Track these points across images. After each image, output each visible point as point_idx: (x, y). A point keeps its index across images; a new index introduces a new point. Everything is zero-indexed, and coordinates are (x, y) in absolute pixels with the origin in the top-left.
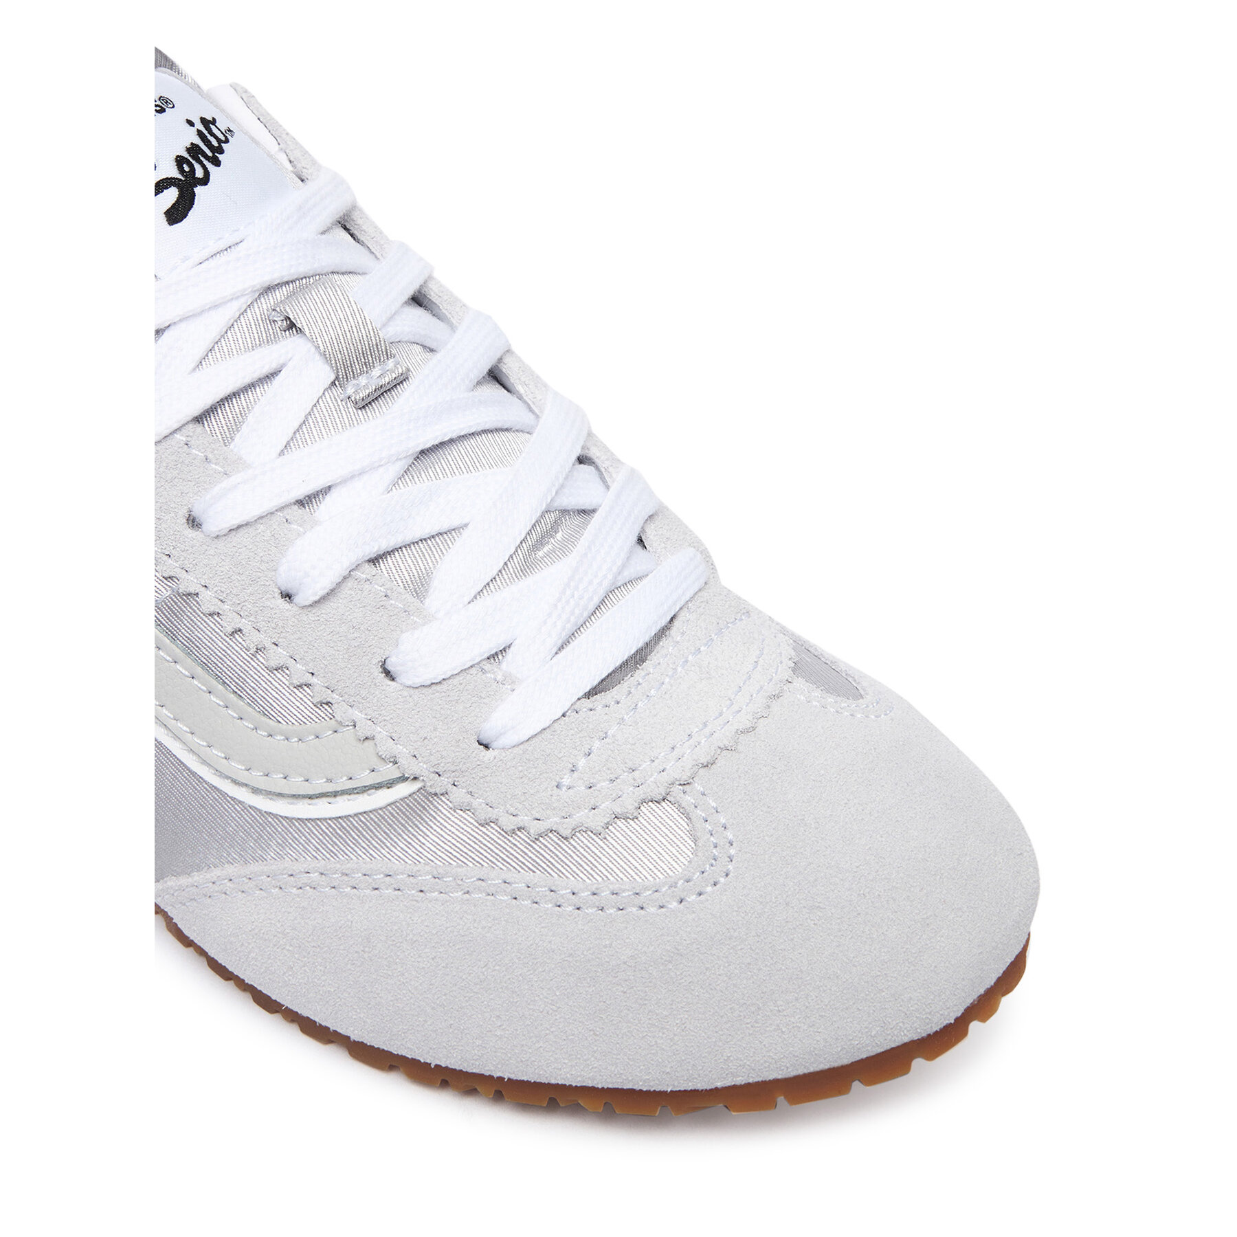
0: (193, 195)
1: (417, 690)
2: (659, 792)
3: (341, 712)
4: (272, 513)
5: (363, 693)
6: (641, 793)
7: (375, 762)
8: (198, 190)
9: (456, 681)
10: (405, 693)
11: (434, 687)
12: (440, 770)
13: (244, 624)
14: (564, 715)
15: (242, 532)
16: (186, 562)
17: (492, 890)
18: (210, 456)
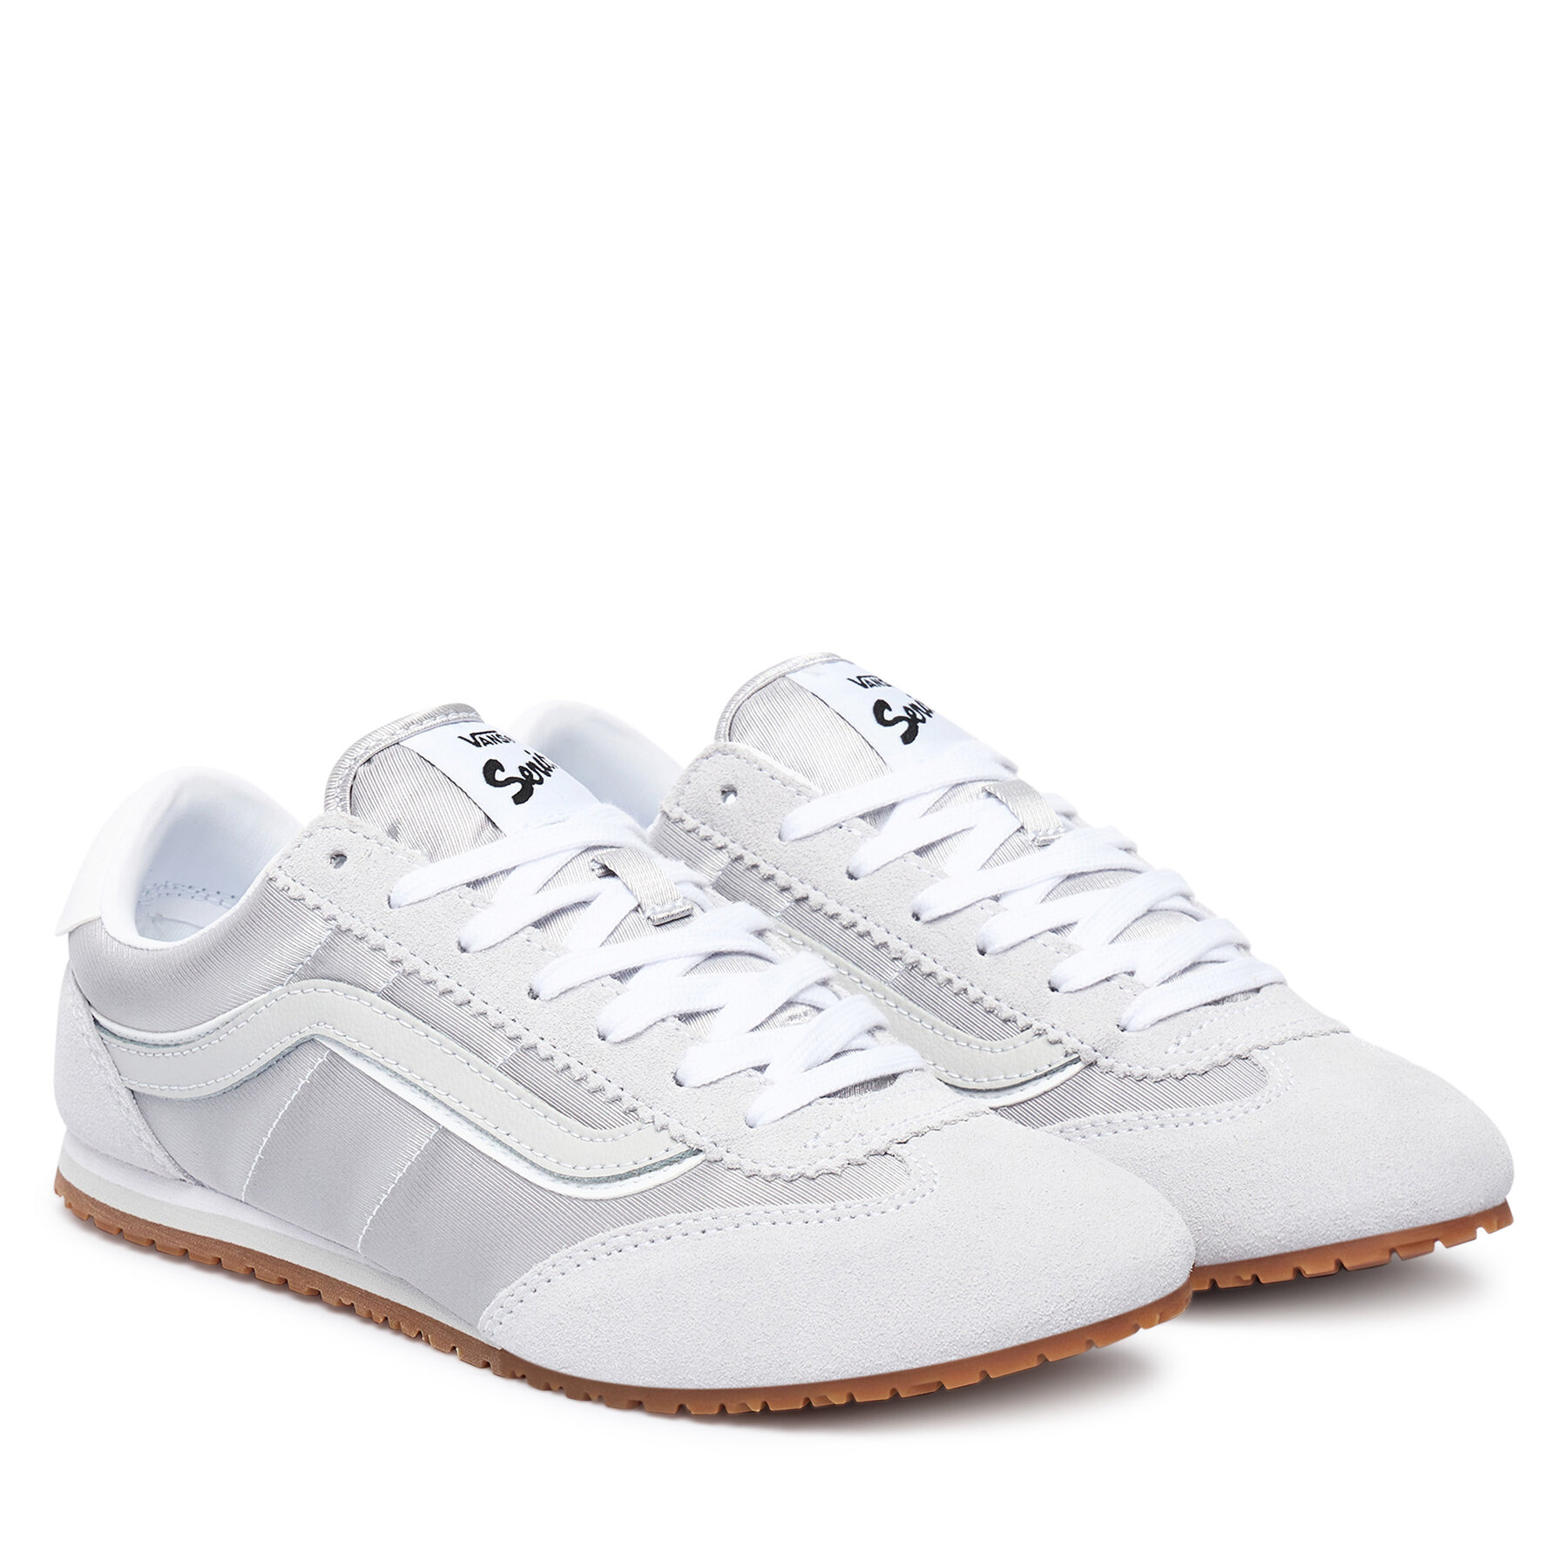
0: (533, 789)
1: (699, 1090)
2: (881, 1147)
3: (644, 1113)
4: (592, 981)
5: (660, 1095)
6: (868, 1148)
7: (669, 1143)
8: (535, 786)
9: (729, 1080)
10: (690, 1092)
11: (712, 1085)
12: (717, 1140)
13: (572, 1061)
14: (809, 1104)
15: (569, 994)
16: (528, 1022)
17: (757, 1219)
18: (545, 946)
